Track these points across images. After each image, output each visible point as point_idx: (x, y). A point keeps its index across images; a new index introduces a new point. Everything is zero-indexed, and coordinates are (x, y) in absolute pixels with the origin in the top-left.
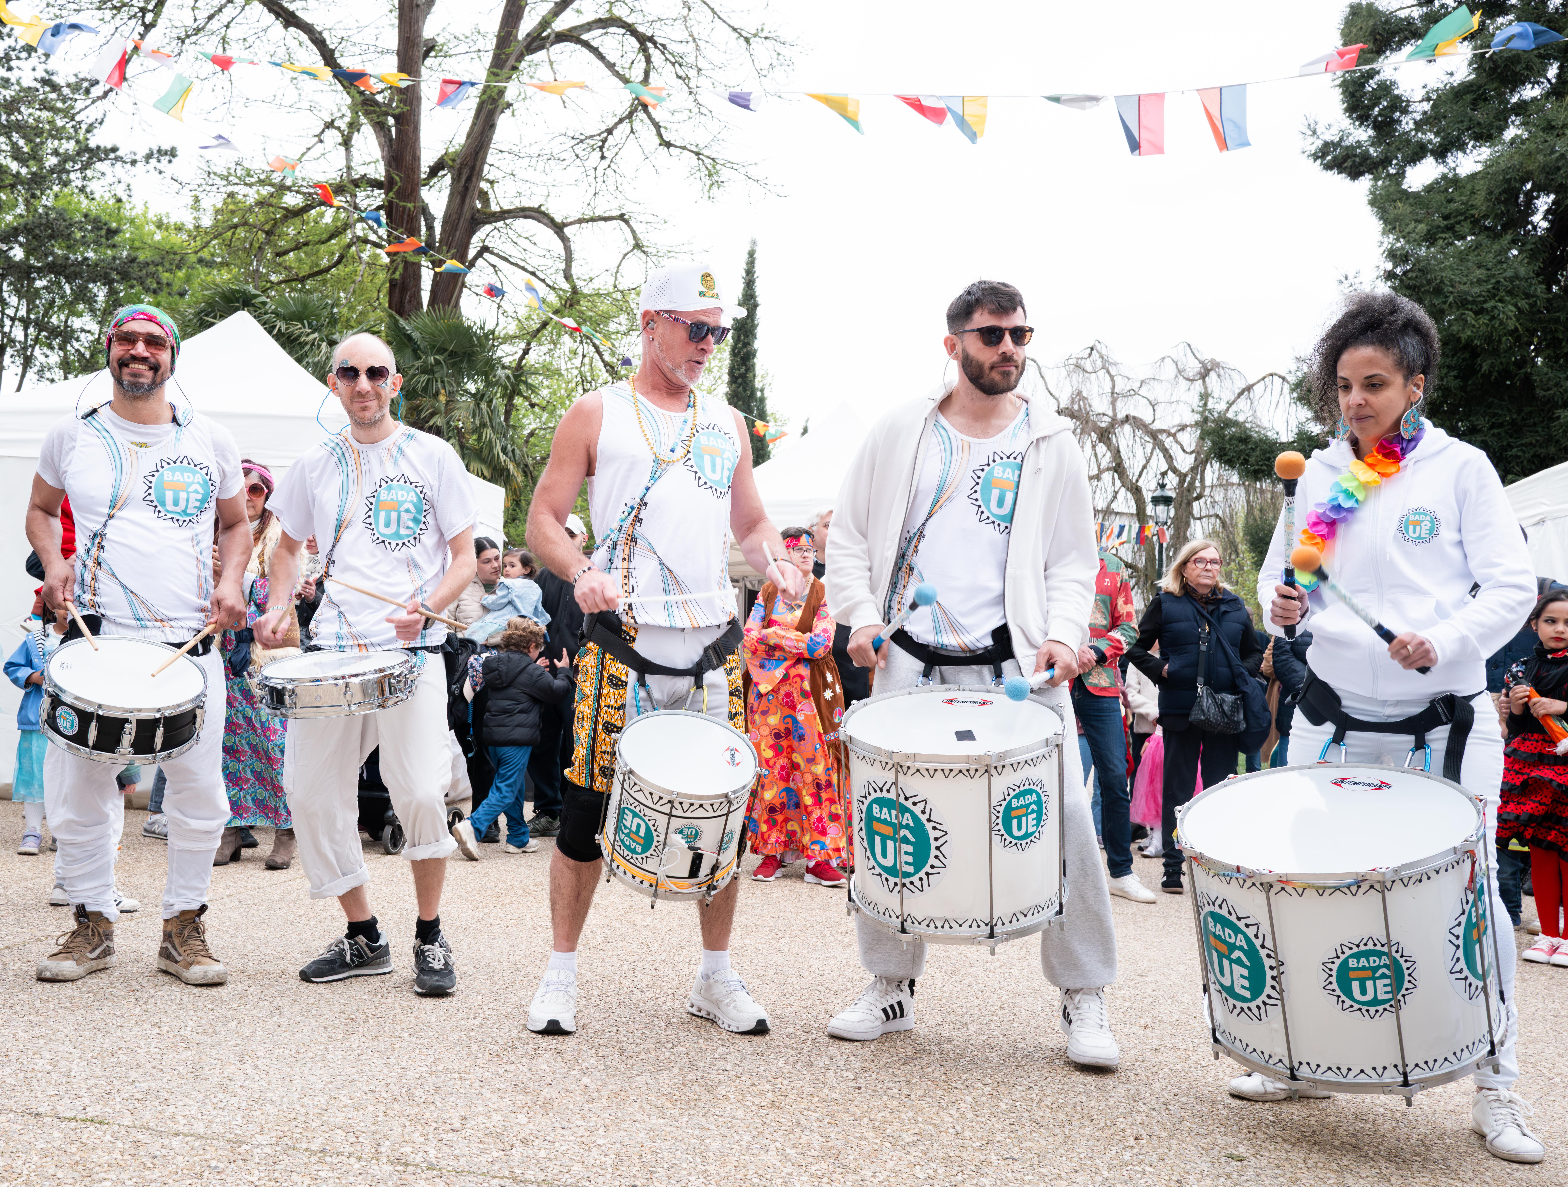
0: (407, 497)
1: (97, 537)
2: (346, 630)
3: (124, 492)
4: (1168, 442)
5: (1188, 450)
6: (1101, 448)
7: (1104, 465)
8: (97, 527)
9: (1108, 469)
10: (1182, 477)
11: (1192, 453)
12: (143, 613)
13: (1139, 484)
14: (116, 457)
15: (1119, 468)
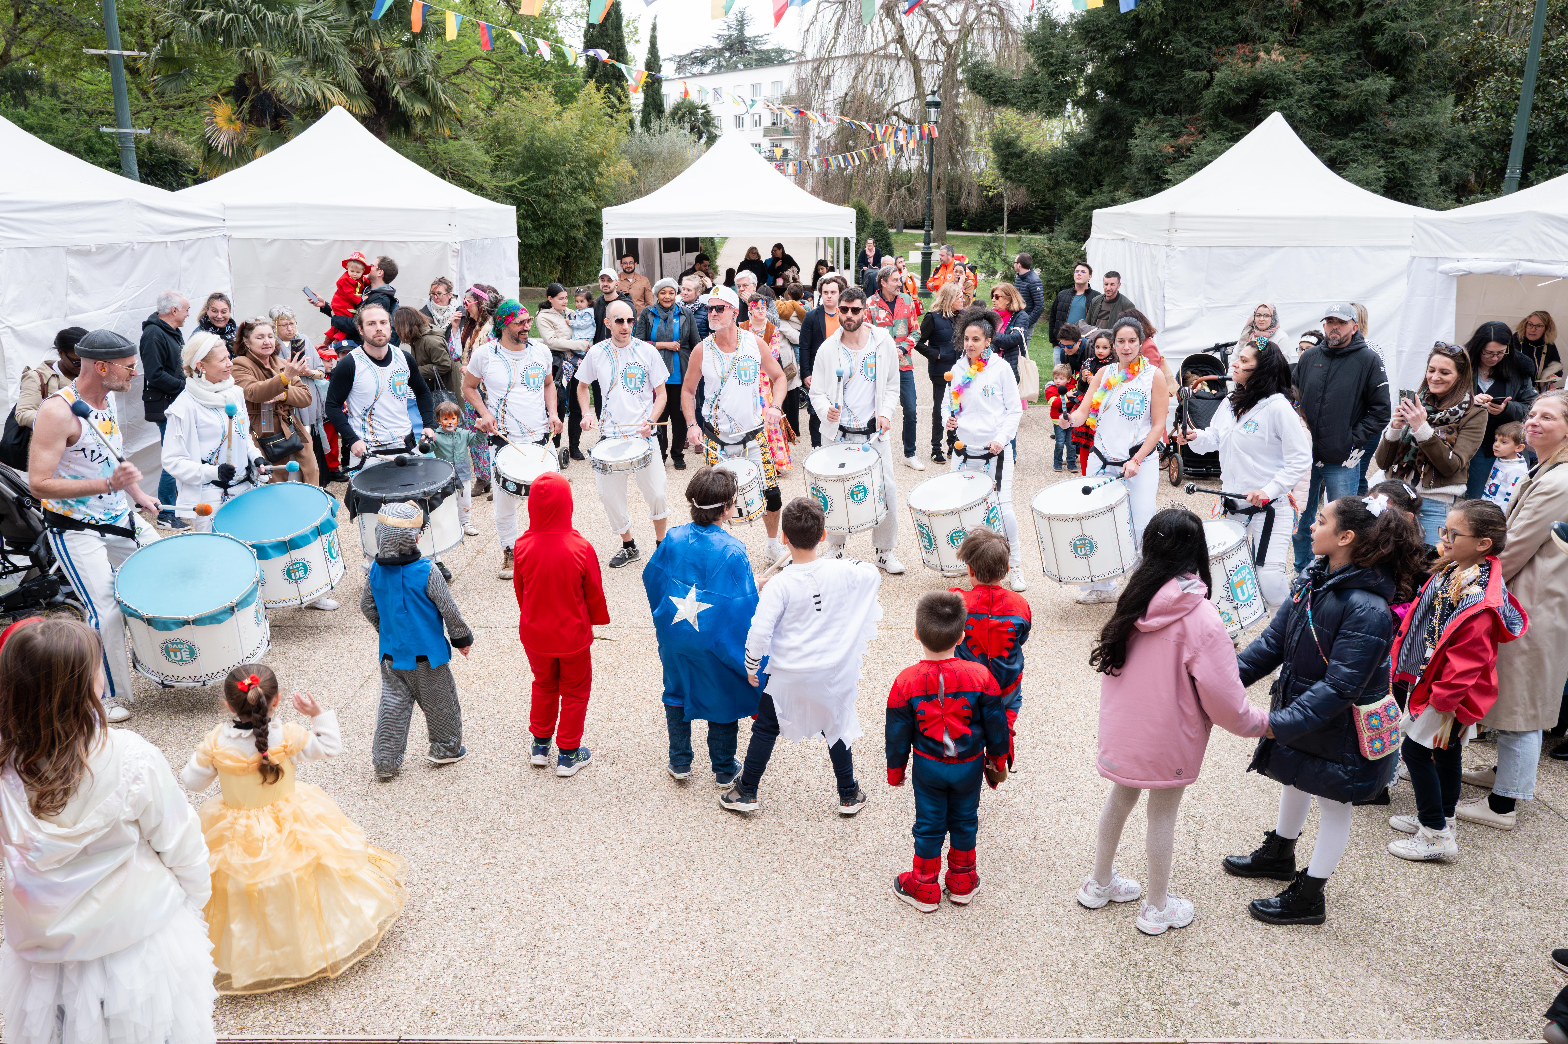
0: (638, 372)
1: (503, 401)
2: (617, 430)
3: (513, 381)
4: (939, 15)
5: (954, 21)
6: (888, 23)
7: (889, 38)
8: (502, 396)
9: (893, 41)
10: (950, 47)
11: (956, 25)
12: (525, 430)
13: (917, 53)
14: (508, 365)
15: (900, 39)
